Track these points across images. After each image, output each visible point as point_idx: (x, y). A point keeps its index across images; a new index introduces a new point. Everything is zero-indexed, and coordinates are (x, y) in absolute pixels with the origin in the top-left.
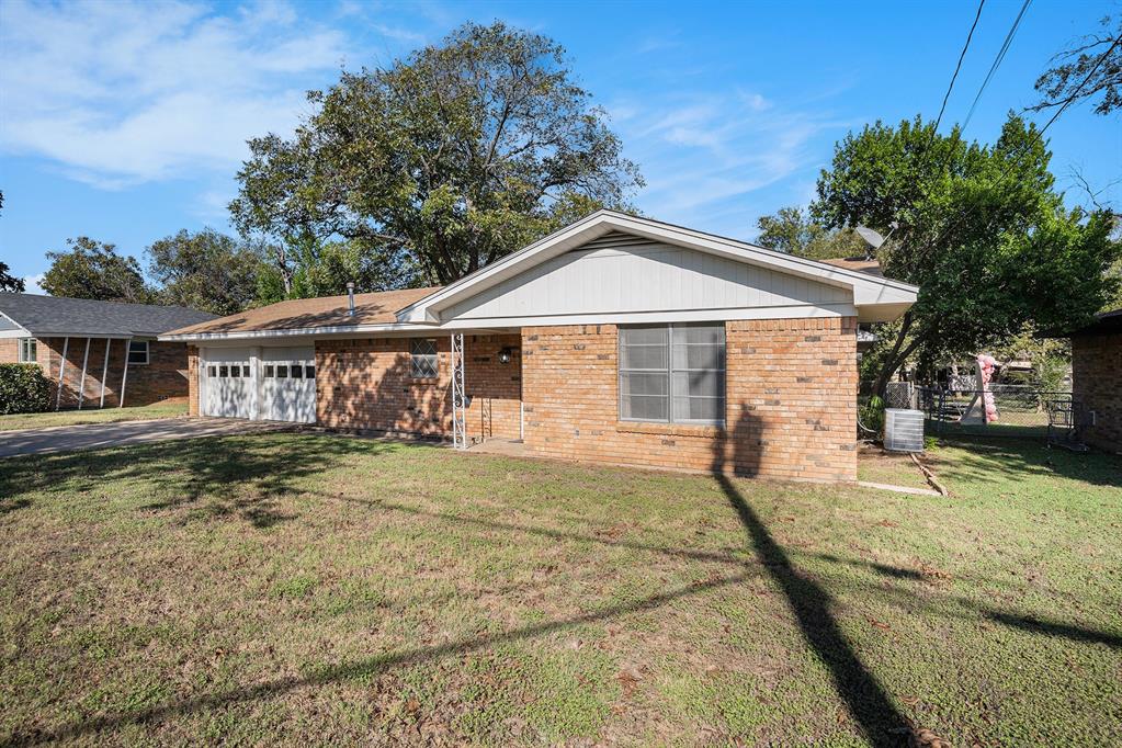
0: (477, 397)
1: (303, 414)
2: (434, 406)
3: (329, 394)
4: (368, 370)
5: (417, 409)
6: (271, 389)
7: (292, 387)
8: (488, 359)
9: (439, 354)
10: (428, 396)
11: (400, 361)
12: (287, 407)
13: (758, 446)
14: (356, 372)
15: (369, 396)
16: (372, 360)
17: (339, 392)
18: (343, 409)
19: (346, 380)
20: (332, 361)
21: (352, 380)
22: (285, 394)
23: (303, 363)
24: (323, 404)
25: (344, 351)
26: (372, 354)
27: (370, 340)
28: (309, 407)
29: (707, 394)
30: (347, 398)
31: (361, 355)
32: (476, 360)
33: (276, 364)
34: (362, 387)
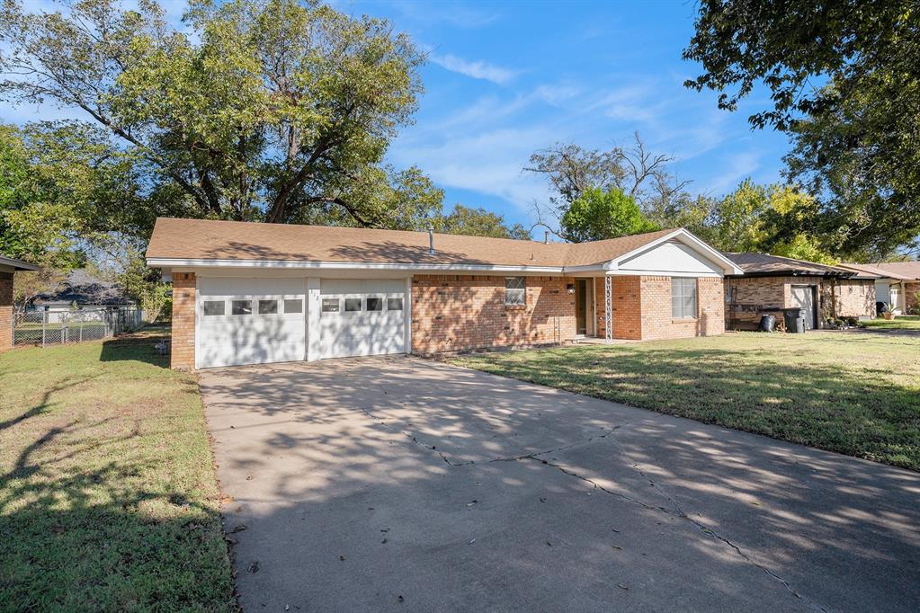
0: (552, 316)
1: (380, 349)
2: (523, 326)
3: (427, 324)
4: (469, 302)
5: (511, 328)
6: (332, 326)
7: (366, 322)
8: (557, 292)
9: (528, 288)
10: (518, 319)
11: (498, 294)
12: (358, 344)
13: (705, 325)
14: (458, 304)
15: (470, 323)
16: (473, 294)
17: (439, 321)
18: (442, 338)
19: (446, 312)
20: (432, 293)
21: (453, 311)
22: (354, 330)
23: (382, 296)
24: (419, 335)
25: (447, 285)
26: (473, 289)
27: (473, 276)
28: (390, 340)
29: (690, 306)
30: (447, 327)
31: (462, 289)
32: (551, 292)
33: (342, 298)
34: (463, 316)
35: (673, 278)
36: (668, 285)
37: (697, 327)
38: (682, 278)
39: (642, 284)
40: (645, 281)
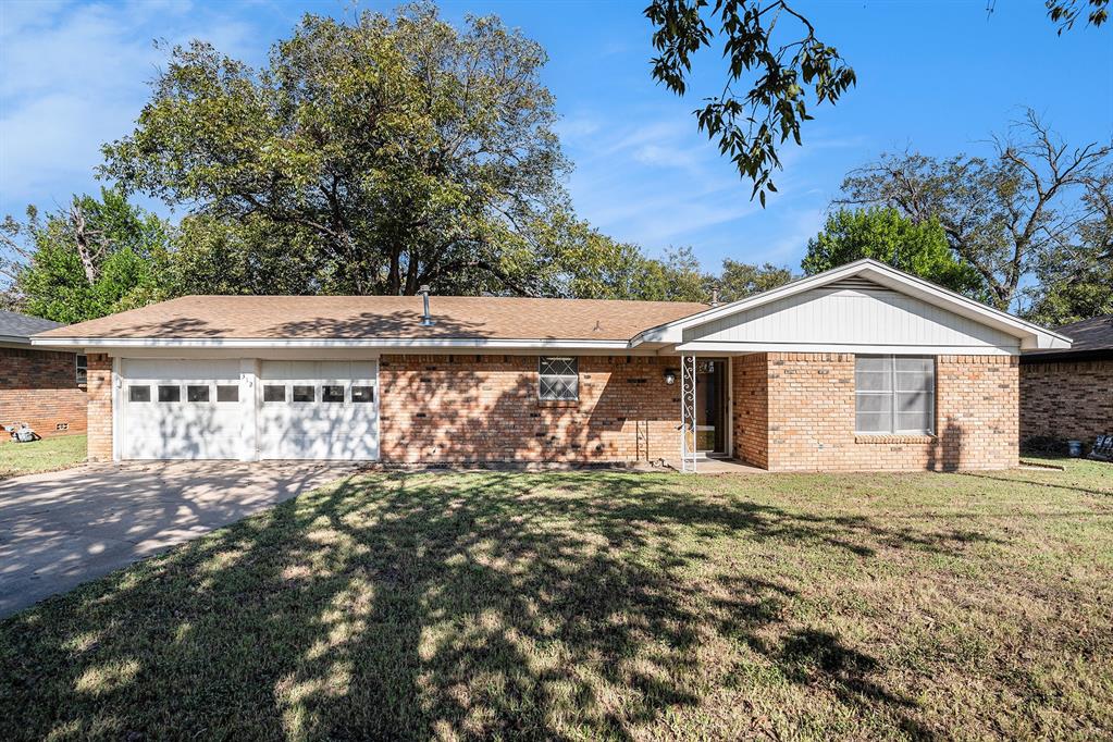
0: (632, 419)
1: (344, 450)
2: (574, 431)
3: (404, 421)
4: (473, 392)
5: (550, 435)
6: (278, 419)
7: (323, 415)
8: (644, 381)
9: (582, 375)
10: (565, 421)
11: (524, 383)
12: (312, 442)
13: (958, 448)
14: (453, 395)
15: (474, 423)
16: (481, 380)
17: (421, 419)
18: (429, 441)
19: (434, 404)
20: (411, 380)
21: (446, 405)
22: (307, 425)
23: (346, 383)
24: (392, 437)
25: (434, 369)
26: (480, 374)
27: (478, 356)
28: (356, 440)
29: (918, 410)
30: (436, 426)
31: (461, 374)
32: (629, 381)
33: (289, 384)
34: (463, 412)
35: (858, 356)
36: (850, 371)
37: (931, 453)
38: (892, 356)
39: (772, 368)
40: (780, 363)
